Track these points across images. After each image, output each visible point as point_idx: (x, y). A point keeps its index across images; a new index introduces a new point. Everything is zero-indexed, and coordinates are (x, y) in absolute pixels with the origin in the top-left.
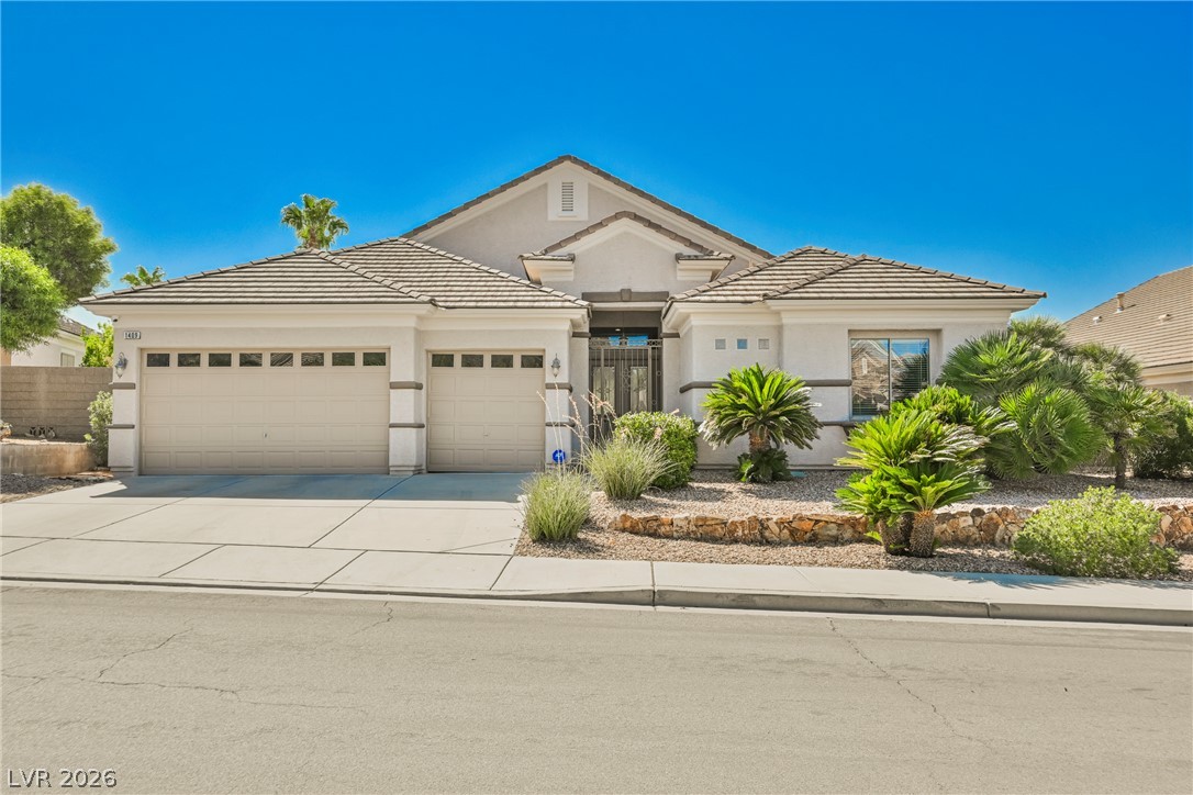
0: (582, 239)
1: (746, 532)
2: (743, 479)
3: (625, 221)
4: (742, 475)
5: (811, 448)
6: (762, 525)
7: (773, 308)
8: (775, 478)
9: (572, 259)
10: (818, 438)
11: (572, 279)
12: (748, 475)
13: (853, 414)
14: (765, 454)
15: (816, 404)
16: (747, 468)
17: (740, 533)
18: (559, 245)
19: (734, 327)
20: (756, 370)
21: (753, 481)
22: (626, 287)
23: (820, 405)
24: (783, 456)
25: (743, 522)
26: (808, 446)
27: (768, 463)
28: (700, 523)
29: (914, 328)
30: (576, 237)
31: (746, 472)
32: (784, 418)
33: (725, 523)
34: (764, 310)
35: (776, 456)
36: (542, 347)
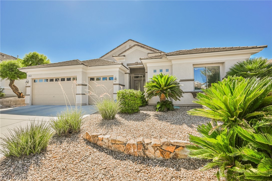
0: (127, 51)
1: (136, 150)
2: (157, 110)
3: (136, 46)
4: (157, 109)
5: (180, 100)
6: (144, 147)
7: (169, 59)
8: (168, 110)
9: (124, 56)
10: (183, 97)
11: (125, 61)
12: (159, 109)
13: (195, 89)
14: (164, 102)
15: (182, 85)
16: (158, 106)
17: (132, 151)
18: (121, 53)
19: (159, 66)
20: (161, 75)
21: (160, 111)
22: (137, 62)
23: (183, 85)
24: (171, 103)
25: (134, 144)
26: (179, 99)
27: (165, 105)
28: (113, 143)
29: (215, 62)
30: (125, 51)
31: (158, 107)
32: (169, 90)
33: (125, 144)
34: (167, 60)
35: (168, 103)
36: (113, 75)
